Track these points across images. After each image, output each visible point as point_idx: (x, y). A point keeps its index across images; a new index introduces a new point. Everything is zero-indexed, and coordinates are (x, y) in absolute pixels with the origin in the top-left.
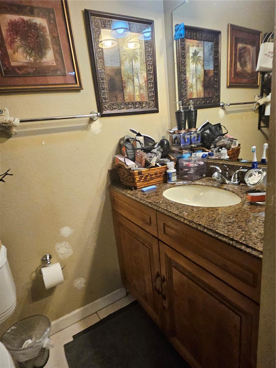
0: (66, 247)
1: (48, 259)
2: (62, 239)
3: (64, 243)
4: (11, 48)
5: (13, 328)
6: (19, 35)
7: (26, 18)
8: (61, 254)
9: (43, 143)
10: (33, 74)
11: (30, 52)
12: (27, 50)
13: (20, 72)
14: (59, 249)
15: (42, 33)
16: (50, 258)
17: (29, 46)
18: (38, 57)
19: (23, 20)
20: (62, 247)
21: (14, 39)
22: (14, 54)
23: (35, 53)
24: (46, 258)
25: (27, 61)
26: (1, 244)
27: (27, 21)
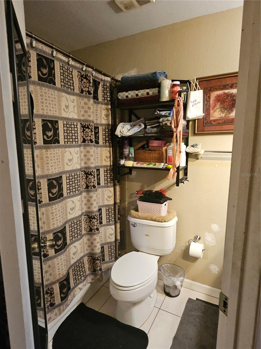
0: (212, 238)
1: (198, 238)
2: (210, 231)
3: (211, 235)
4: (213, 110)
5: (168, 265)
6: (219, 102)
7: (226, 91)
8: (207, 240)
9: (216, 166)
10: (222, 123)
11: (223, 111)
12: (222, 110)
13: (214, 123)
14: (206, 236)
15: (235, 98)
16: (199, 239)
17: (224, 108)
18: (228, 113)
19: (225, 93)
20: (209, 236)
21: (216, 104)
22: (213, 113)
23: (227, 111)
24: (197, 237)
25: (220, 116)
26: (176, 215)
27: (227, 93)
